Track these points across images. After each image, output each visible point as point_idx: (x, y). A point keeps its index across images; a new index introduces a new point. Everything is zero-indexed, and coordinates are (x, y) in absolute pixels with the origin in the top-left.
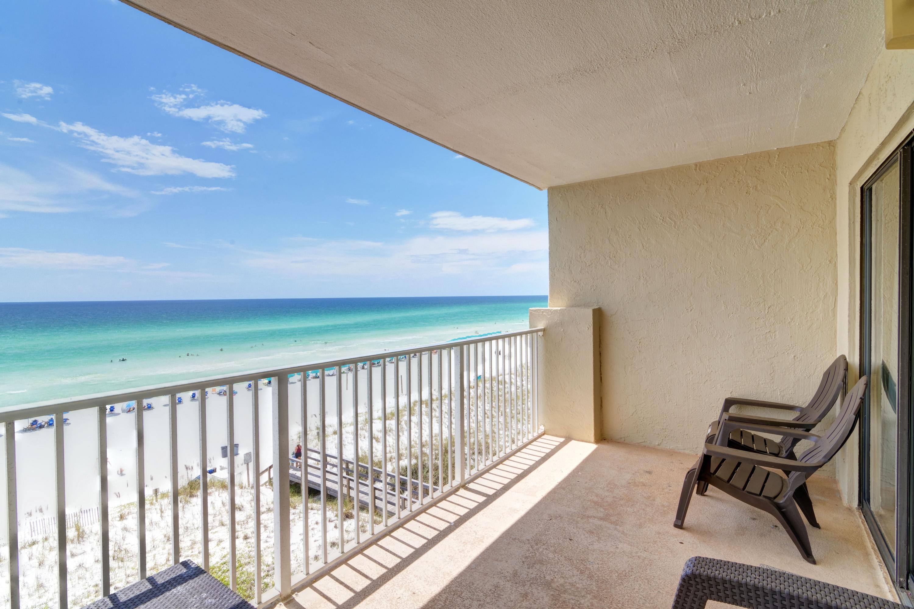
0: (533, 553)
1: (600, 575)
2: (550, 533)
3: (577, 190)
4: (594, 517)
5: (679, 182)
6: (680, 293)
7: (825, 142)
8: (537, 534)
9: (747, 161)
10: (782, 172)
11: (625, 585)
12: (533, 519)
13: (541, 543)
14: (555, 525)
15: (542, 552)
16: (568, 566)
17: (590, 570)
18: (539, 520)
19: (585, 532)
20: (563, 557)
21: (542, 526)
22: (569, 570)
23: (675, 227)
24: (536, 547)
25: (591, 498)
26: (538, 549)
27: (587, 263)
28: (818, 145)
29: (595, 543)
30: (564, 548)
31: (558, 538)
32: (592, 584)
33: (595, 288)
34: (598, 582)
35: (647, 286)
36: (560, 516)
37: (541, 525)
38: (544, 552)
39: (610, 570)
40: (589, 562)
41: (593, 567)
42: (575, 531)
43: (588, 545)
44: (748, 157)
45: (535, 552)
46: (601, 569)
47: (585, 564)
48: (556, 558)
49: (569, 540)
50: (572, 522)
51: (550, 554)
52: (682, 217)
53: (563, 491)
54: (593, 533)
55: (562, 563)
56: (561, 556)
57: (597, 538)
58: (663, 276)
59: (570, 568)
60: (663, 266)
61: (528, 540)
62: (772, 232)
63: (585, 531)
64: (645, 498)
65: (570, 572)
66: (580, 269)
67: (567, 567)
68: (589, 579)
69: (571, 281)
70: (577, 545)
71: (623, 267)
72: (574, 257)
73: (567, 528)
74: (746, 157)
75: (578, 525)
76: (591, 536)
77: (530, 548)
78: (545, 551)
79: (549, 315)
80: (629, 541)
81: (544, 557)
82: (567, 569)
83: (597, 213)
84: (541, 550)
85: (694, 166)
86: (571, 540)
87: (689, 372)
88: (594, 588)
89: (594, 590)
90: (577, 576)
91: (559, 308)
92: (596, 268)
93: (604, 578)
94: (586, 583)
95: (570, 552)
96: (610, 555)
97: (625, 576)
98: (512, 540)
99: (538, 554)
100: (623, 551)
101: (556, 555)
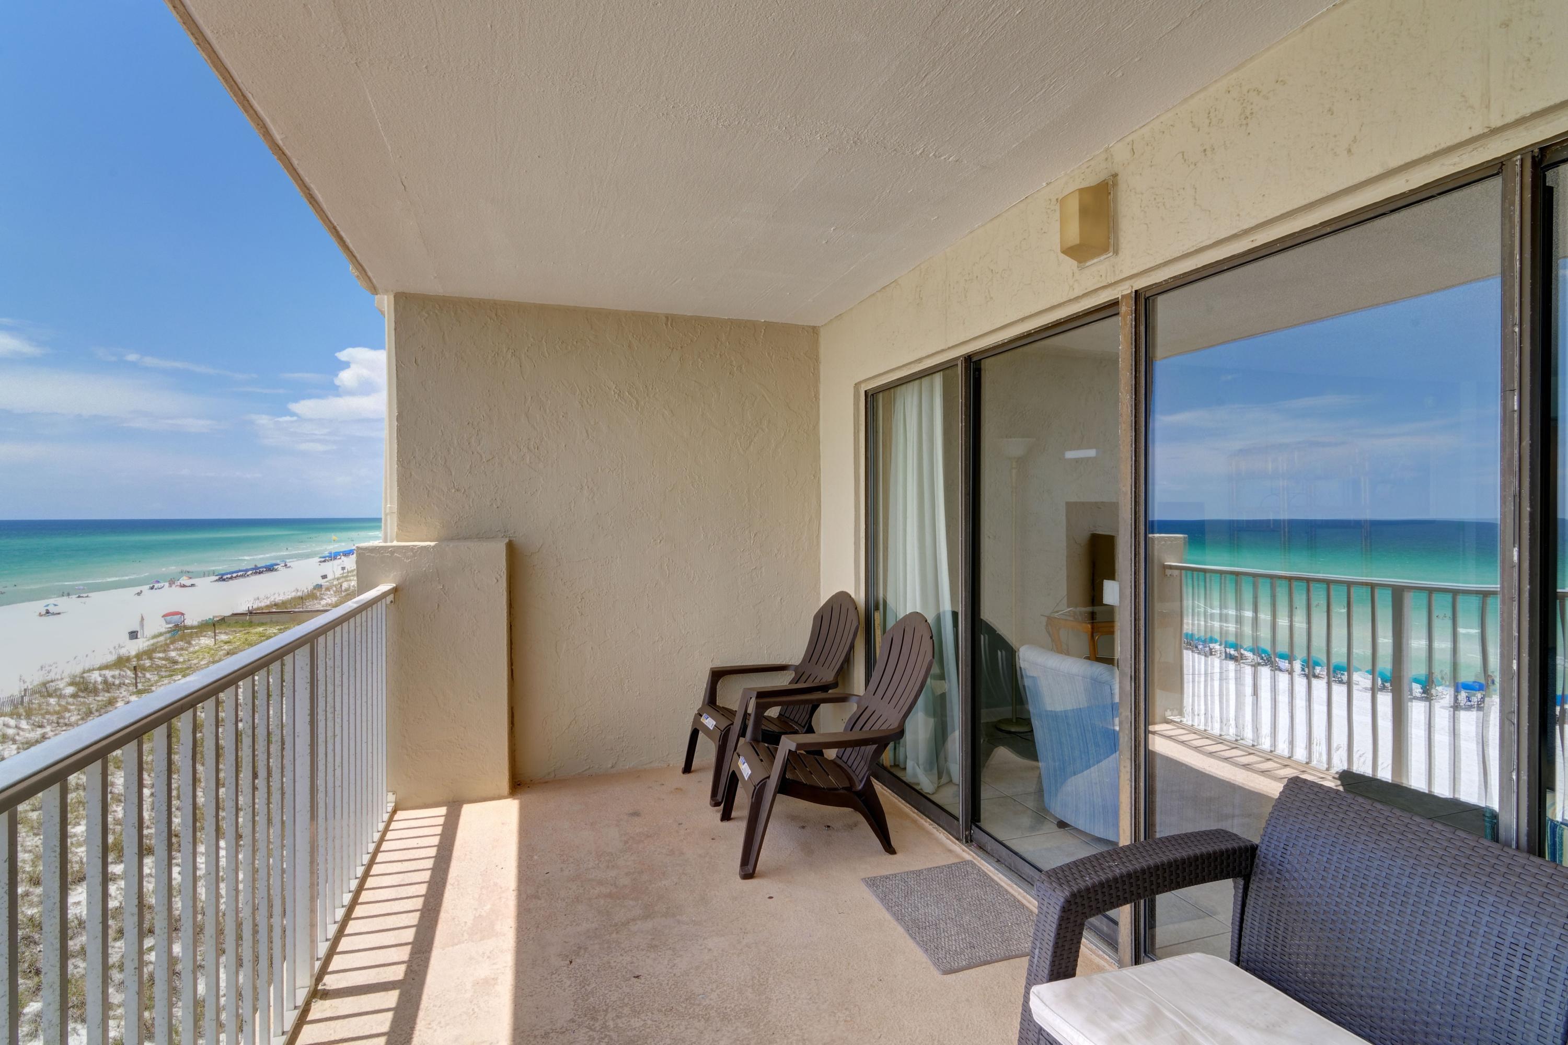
0: (602, 1038)
1: (733, 1006)
2: (594, 985)
3: (462, 311)
4: (633, 920)
5: (642, 339)
6: (645, 514)
7: (810, 326)
8: (575, 1001)
9: (731, 328)
10: (769, 354)
11: (775, 999)
12: (539, 978)
13: (599, 1011)
14: (588, 968)
15: (616, 1026)
16: (677, 1022)
17: (713, 1007)
18: (553, 974)
19: (644, 952)
20: (655, 1012)
21: (569, 983)
22: (686, 1028)
23: (637, 409)
24: (597, 1025)
25: (596, 892)
26: (605, 1026)
27: (484, 457)
28: (803, 327)
29: (675, 962)
30: (642, 997)
31: (617, 987)
32: (737, 1027)
33: (499, 505)
34: (740, 1018)
35: (594, 502)
36: (580, 948)
37: (565, 980)
38: (621, 1025)
39: (735, 988)
40: (699, 995)
41: (711, 999)
42: (629, 959)
43: (671, 971)
44: (732, 322)
45: (606, 1036)
46: (725, 996)
47: (697, 1002)
48: (649, 1022)
49: (636, 979)
50: (609, 947)
51: (632, 1021)
52: (648, 395)
53: (539, 902)
54: (656, 946)
55: (666, 1024)
56: (652, 1013)
57: (670, 952)
58: (620, 487)
59: (683, 1023)
60: (620, 471)
61: (573, 1021)
62: (758, 432)
63: (643, 950)
64: (668, 855)
65: (689, 1031)
66: (468, 467)
67: (679, 1025)
68: (726, 1023)
69: (449, 490)
70: (654, 981)
71: (552, 466)
72: (455, 442)
73: (612, 962)
74: (729, 323)
75: (623, 946)
76: (659, 954)
77: (591, 1033)
78: (619, 1021)
79: (408, 558)
80: (714, 931)
81: (629, 1033)
82: (682, 1028)
83: (503, 362)
84: (611, 1024)
85: (664, 318)
86: (638, 977)
87: (657, 638)
88: (747, 1032)
89: (749, 1034)
90: (705, 1029)
91: (433, 544)
92: (502, 466)
93: (741, 1007)
94: (729, 1032)
95: (657, 998)
96: (714, 966)
97: (761, 984)
98: (543, 1040)
99: (614, 1036)
100: (722, 951)
101: (643, 1016)
